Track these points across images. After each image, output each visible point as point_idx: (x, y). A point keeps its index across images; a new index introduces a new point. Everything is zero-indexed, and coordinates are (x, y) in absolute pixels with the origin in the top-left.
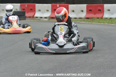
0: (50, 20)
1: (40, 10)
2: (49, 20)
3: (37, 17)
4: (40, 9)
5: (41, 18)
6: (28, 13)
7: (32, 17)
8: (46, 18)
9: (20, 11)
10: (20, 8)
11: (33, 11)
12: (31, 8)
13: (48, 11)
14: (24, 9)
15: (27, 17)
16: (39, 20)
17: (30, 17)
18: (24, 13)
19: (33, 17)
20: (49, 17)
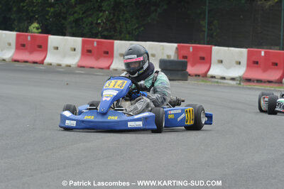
0: (242, 84)
1: (221, 62)
2: (240, 84)
3: (213, 77)
4: (221, 59)
5: (224, 78)
6: (193, 65)
7: (203, 77)
8: (233, 79)
9: (176, 59)
10: (176, 53)
11: (206, 63)
12: (202, 55)
13: (240, 63)
14: (185, 57)
15: (189, 75)
16: (217, 82)
17: (199, 76)
18: (184, 65)
19: (205, 75)
20: (240, 77)
